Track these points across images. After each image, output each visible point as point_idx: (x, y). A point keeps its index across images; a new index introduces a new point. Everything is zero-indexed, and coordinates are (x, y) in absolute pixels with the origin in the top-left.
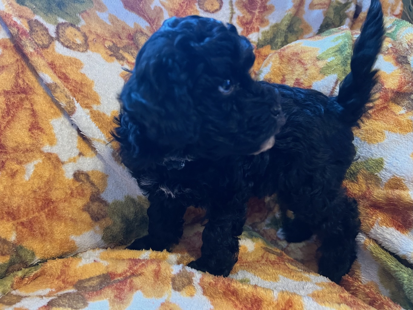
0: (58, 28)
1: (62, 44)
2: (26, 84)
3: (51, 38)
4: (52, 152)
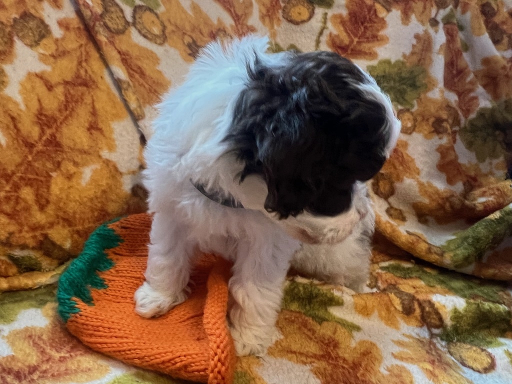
0: (135, 11)
1: (140, 32)
2: (88, 75)
3: (127, 23)
4: (110, 159)
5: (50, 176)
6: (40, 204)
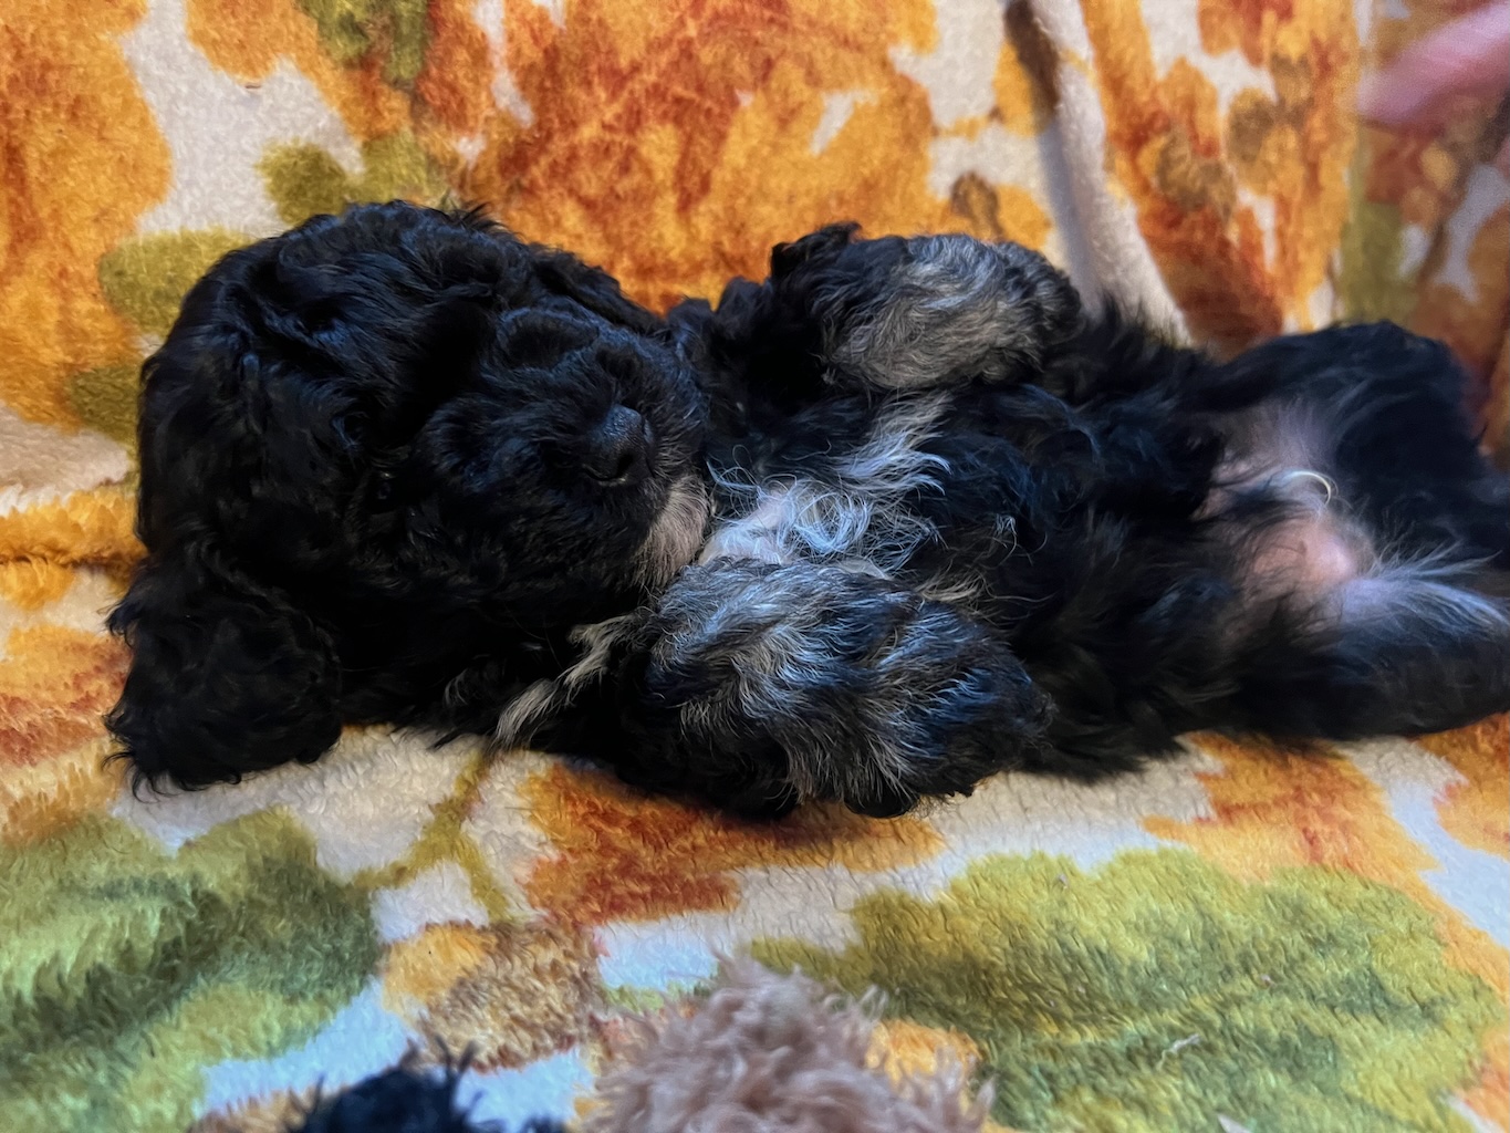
5: (734, 103)
6: (683, 190)
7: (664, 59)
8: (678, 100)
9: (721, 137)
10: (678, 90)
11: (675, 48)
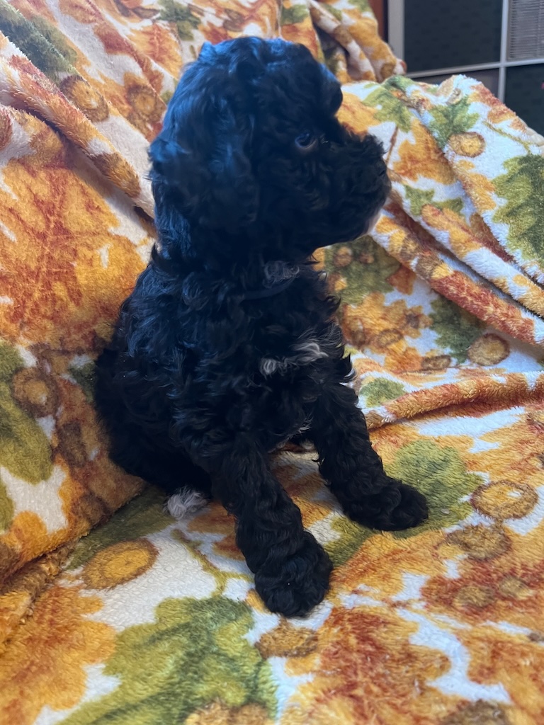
7: (45, 262)
8: (56, 273)
9: (75, 278)
10: (54, 270)
11: (46, 258)
